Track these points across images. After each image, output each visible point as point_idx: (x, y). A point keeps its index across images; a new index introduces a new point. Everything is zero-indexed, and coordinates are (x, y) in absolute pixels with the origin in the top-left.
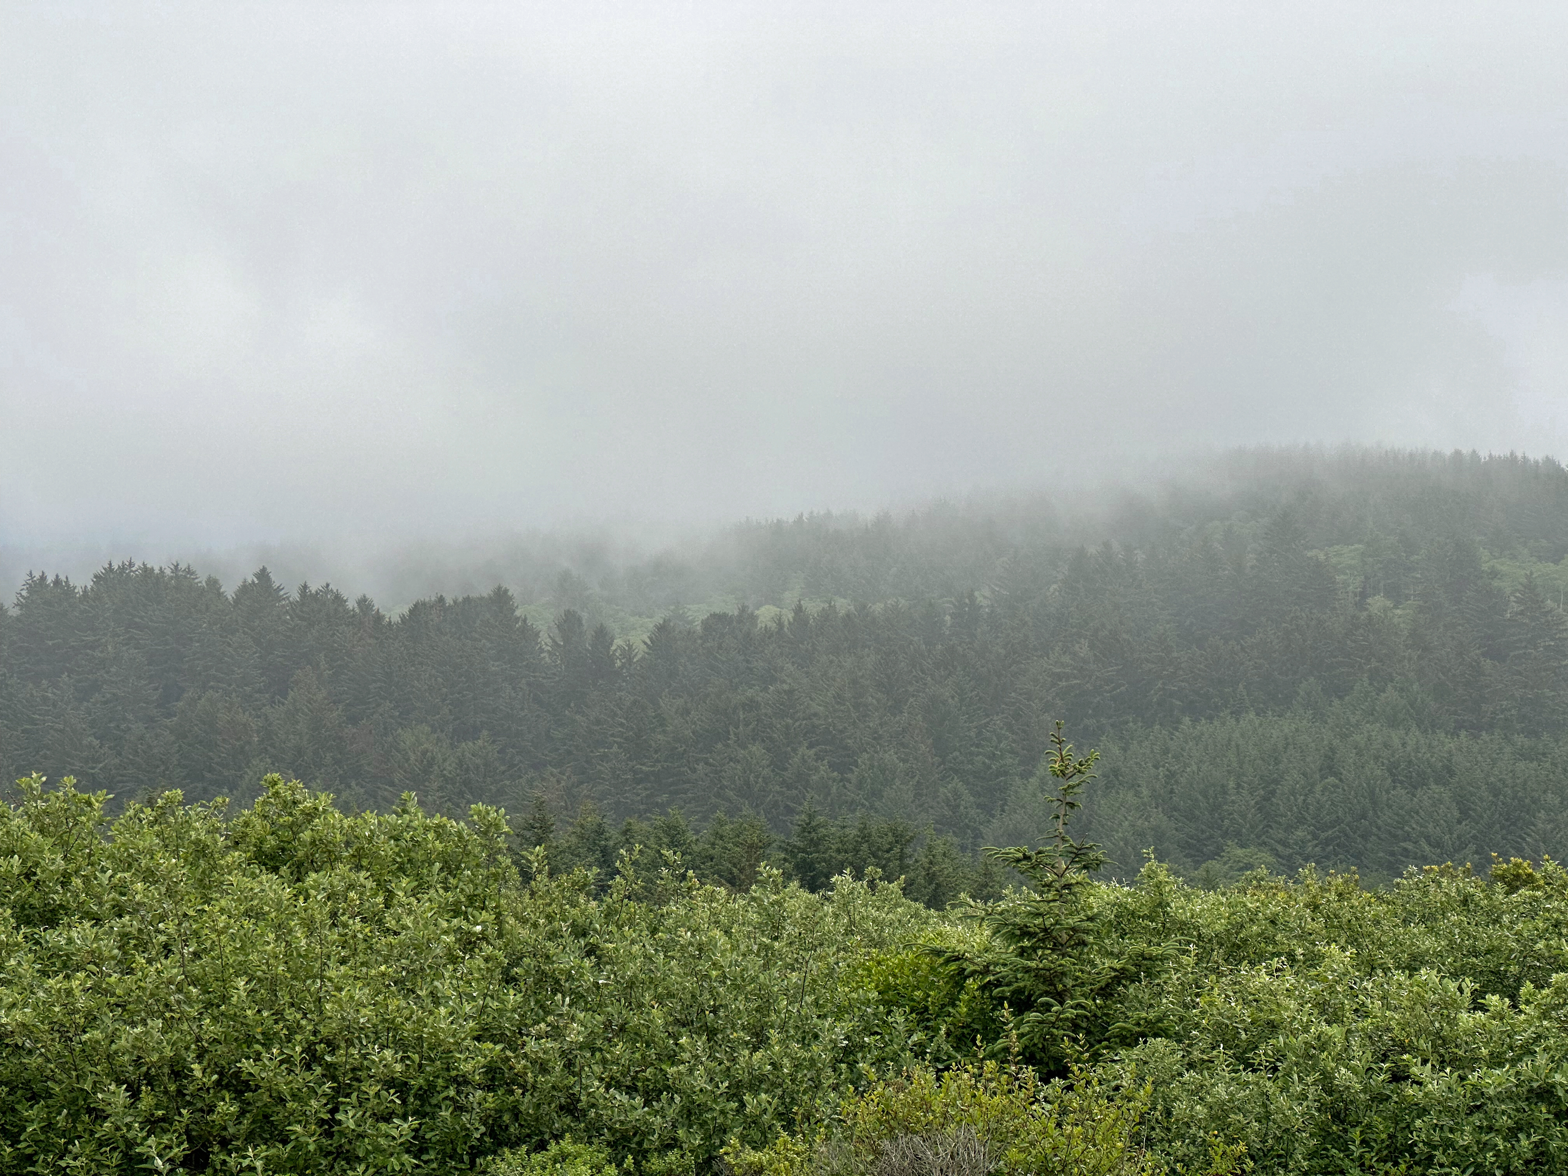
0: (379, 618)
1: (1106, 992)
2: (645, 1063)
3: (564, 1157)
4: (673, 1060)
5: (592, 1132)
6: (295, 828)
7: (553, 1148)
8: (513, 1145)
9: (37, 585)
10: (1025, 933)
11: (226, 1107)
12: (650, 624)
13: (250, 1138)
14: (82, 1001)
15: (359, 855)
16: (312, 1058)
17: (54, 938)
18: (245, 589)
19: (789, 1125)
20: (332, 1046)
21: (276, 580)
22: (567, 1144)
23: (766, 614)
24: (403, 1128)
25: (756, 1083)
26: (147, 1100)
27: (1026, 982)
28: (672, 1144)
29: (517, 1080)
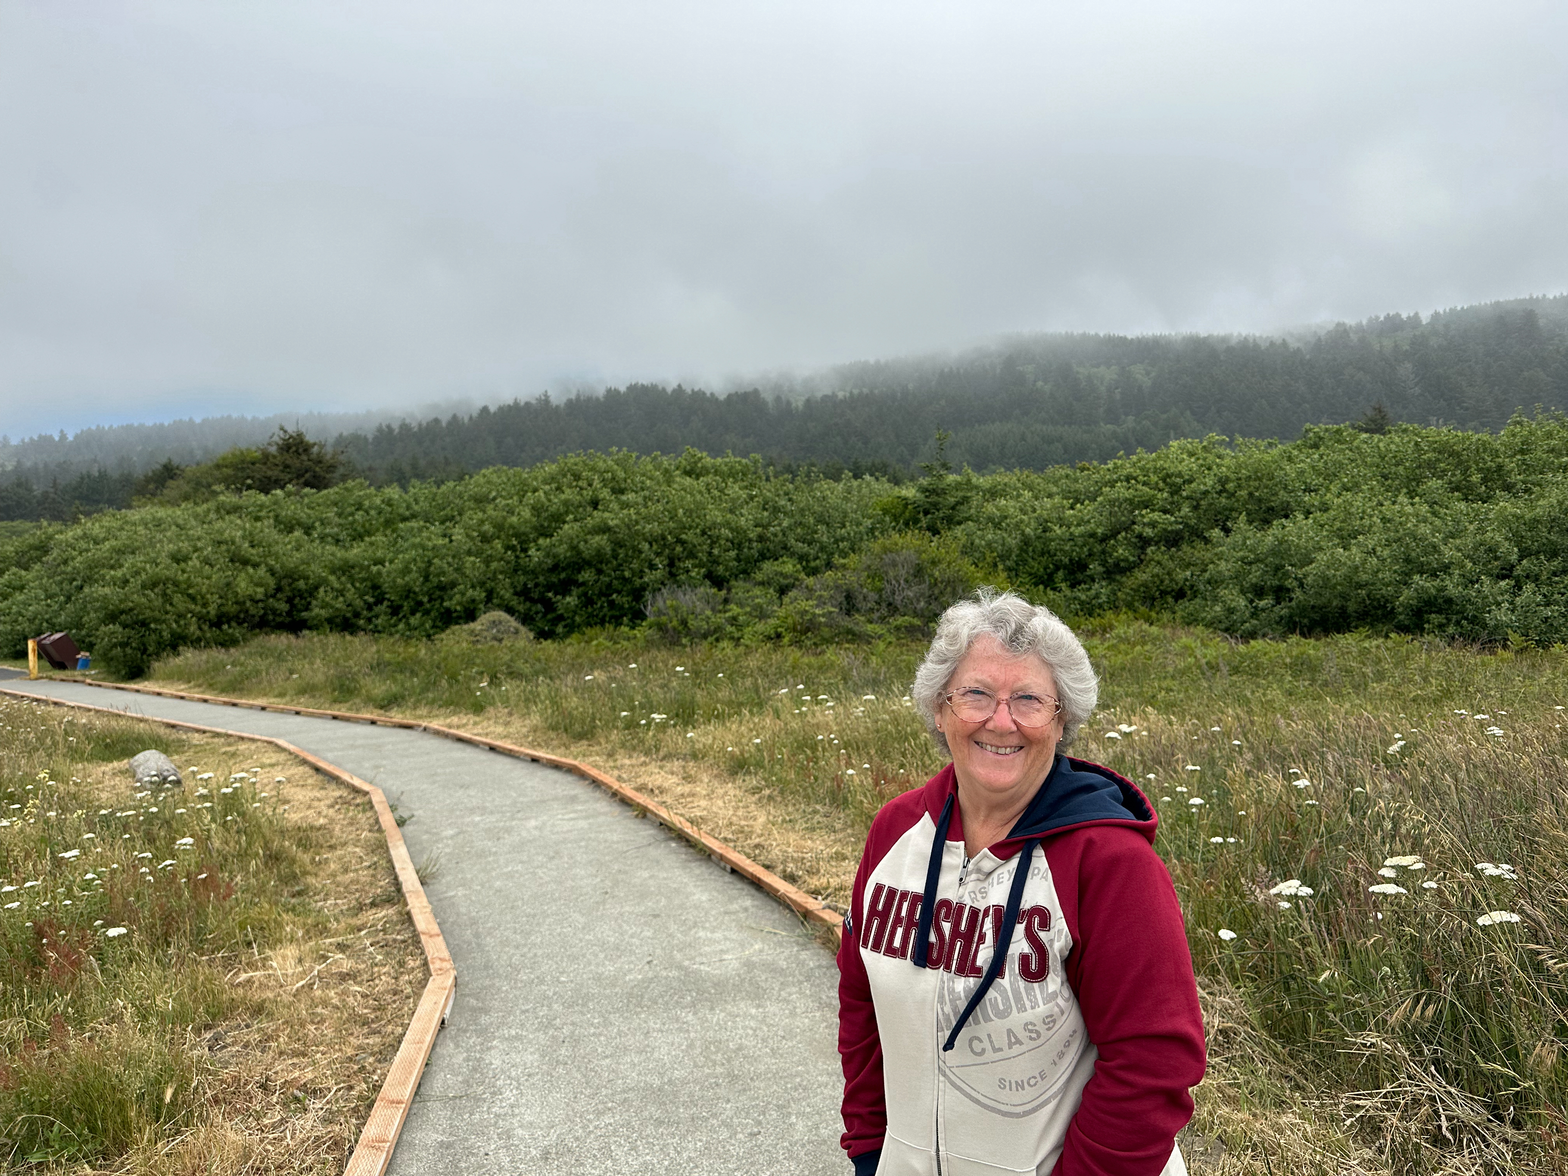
0: (717, 399)
1: (953, 508)
2: (808, 534)
3: (784, 562)
4: (816, 532)
5: (792, 555)
6: (696, 463)
7: (781, 560)
8: (769, 559)
9: (609, 391)
10: (927, 490)
11: (679, 549)
12: (803, 399)
13: (687, 558)
14: (634, 517)
15: (716, 471)
16: (704, 533)
17: (624, 498)
18: (674, 391)
19: (854, 552)
20: (710, 529)
21: (684, 387)
22: (785, 559)
23: (841, 395)
24: (733, 554)
25: (843, 539)
26: (655, 547)
27: (927, 506)
28: (817, 558)
29: (768, 539)
